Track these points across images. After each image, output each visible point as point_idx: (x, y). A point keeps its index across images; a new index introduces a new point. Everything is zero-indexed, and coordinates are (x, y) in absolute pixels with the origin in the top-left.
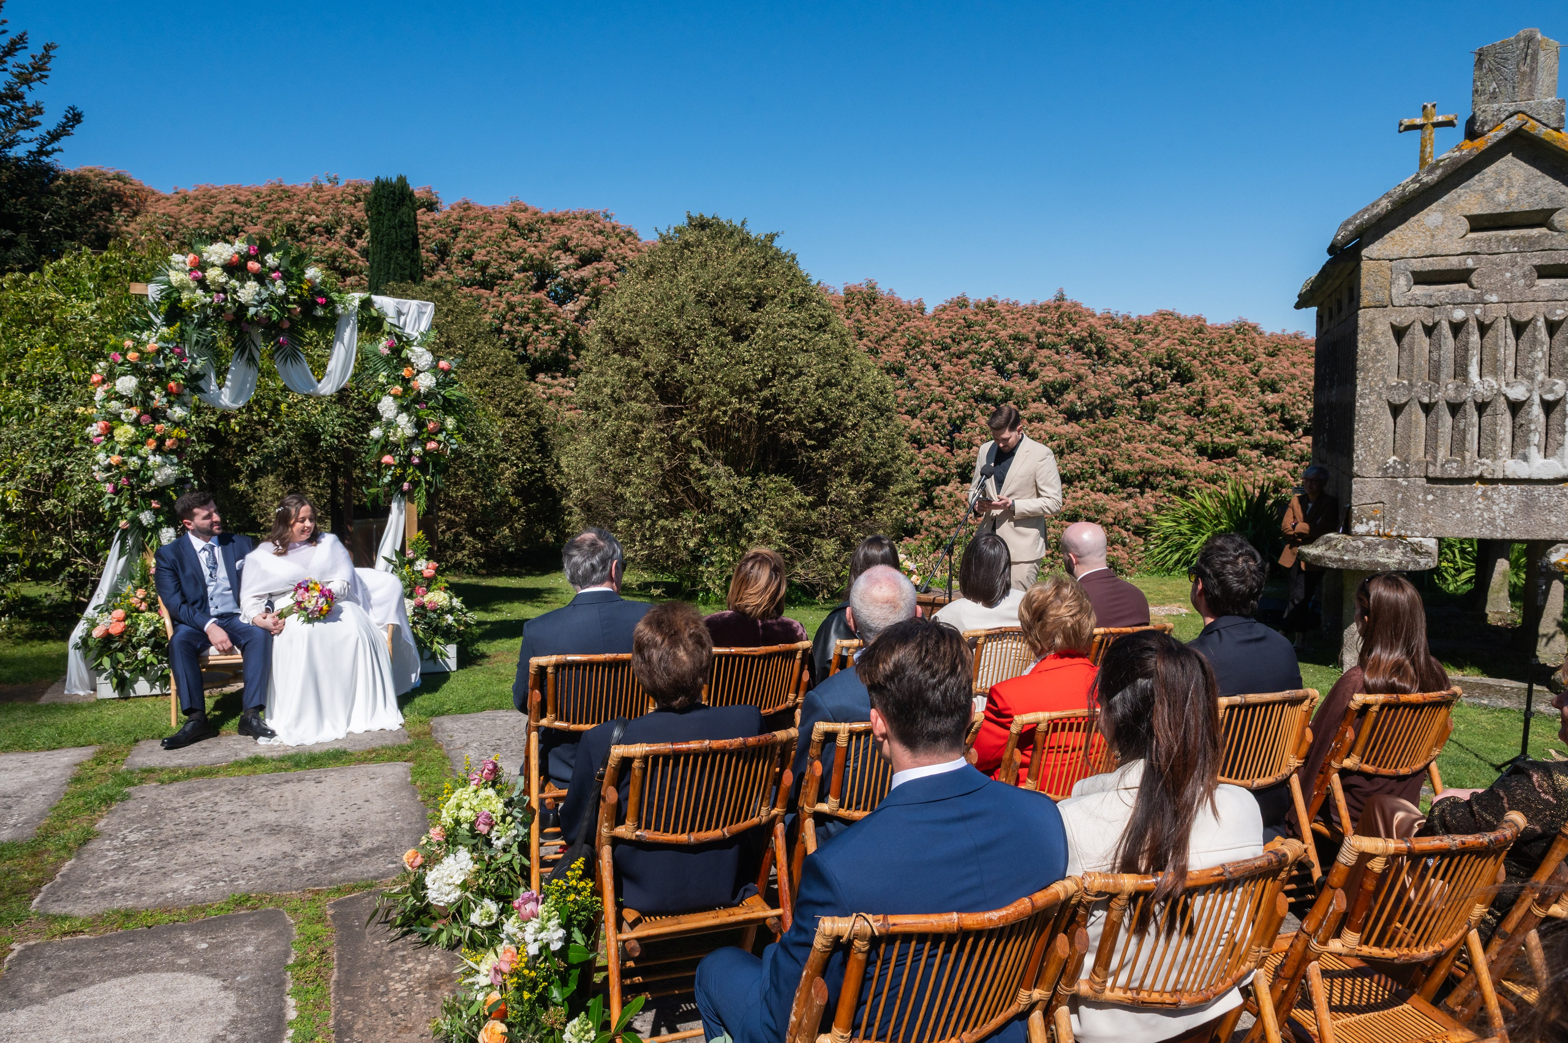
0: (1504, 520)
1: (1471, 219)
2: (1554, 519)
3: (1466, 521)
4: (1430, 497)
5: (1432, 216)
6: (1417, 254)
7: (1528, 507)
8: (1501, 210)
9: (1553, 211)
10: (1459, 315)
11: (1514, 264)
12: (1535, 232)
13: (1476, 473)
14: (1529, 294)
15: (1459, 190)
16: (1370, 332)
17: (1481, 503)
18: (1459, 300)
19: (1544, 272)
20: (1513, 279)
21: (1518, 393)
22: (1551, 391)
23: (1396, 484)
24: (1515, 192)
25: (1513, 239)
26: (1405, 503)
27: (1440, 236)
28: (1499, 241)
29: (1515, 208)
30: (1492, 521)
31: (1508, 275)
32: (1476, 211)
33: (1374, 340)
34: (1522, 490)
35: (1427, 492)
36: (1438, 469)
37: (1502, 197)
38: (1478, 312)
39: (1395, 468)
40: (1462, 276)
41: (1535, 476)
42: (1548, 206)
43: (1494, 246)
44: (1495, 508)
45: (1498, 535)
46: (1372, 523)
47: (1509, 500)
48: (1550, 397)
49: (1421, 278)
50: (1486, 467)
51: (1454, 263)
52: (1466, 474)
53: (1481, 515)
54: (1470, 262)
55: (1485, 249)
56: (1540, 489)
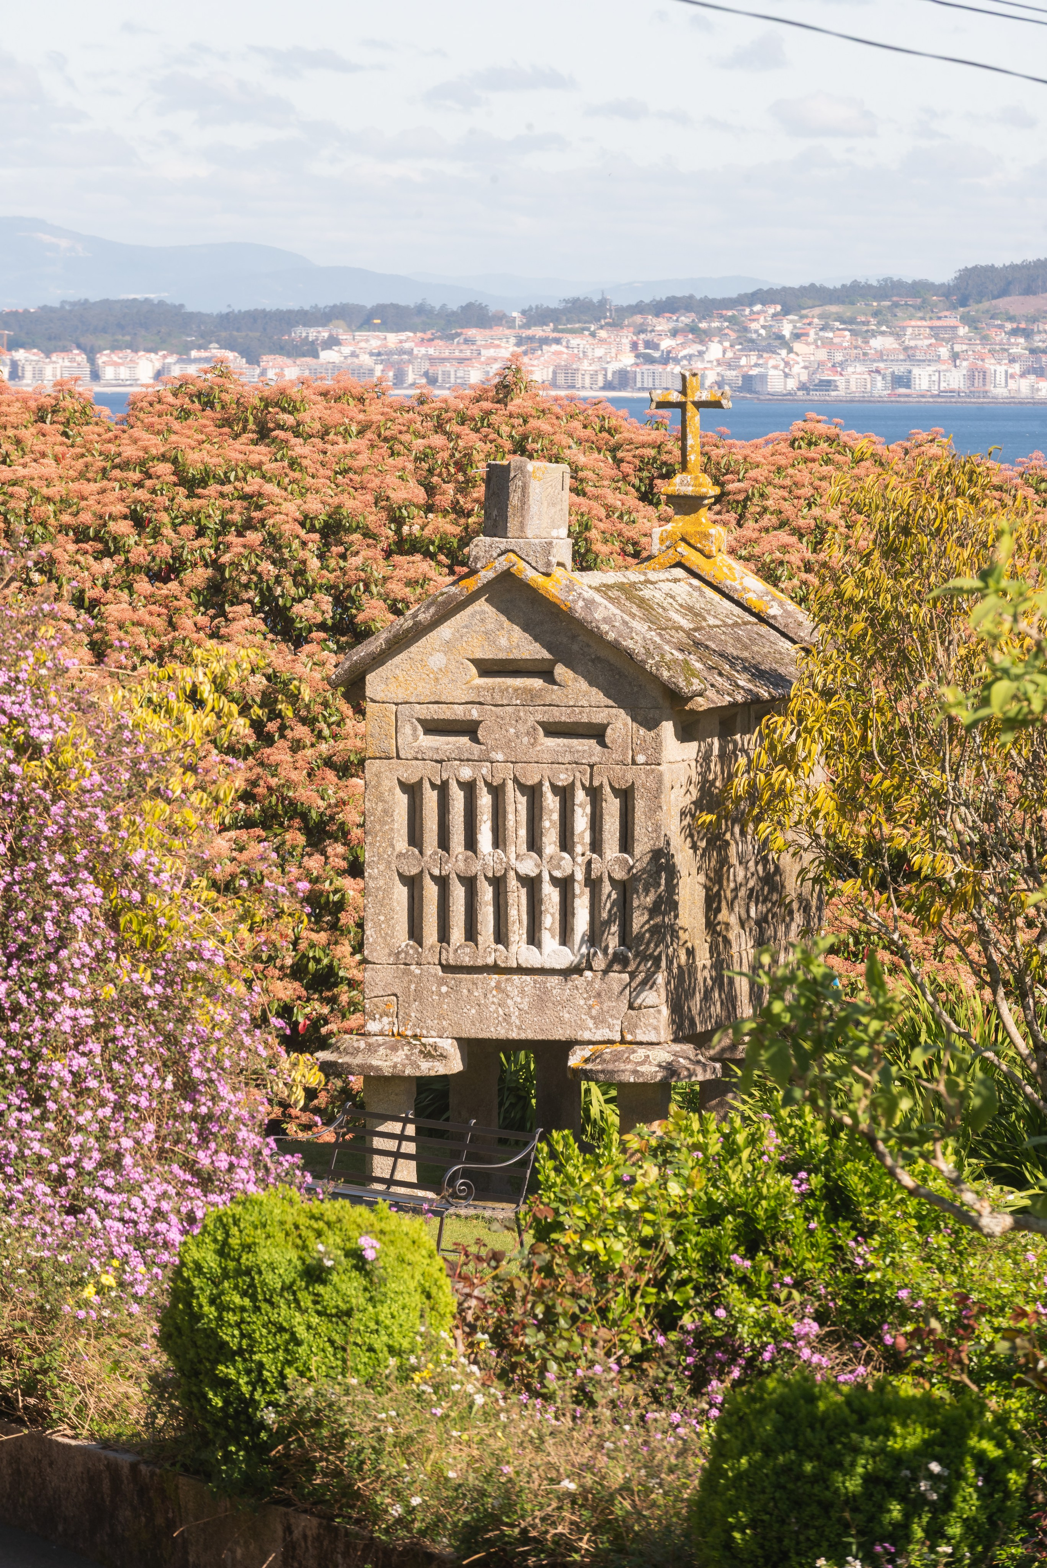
0: (519, 1017)
1: (476, 662)
2: (567, 1016)
3: (481, 1019)
4: (444, 989)
5: (435, 657)
6: (422, 699)
7: (541, 1001)
8: (502, 656)
9: (553, 662)
10: (466, 773)
11: (518, 719)
12: (537, 684)
13: (490, 961)
14: (534, 753)
15: (461, 630)
16: (376, 787)
17: (494, 997)
18: (466, 756)
19: (553, 730)
20: (517, 735)
21: (528, 868)
22: (559, 867)
23: (411, 973)
24: (515, 636)
25: (516, 690)
26: (419, 995)
27: (444, 680)
28: (502, 691)
29: (515, 655)
30: (507, 1019)
31: (512, 731)
32: (479, 655)
33: (381, 798)
34: (535, 982)
35: (442, 982)
36: (451, 955)
37: (502, 642)
38: (484, 771)
39: (407, 953)
40: (470, 729)
41: (547, 966)
42: (547, 656)
43: (497, 696)
44: (509, 1002)
45: (514, 1035)
46: (385, 1020)
47: (522, 992)
48: (560, 874)
49: (433, 727)
50: (500, 954)
51: (459, 712)
52: (480, 962)
53: (497, 1012)
54: (475, 713)
55: (489, 699)
56: (552, 980)
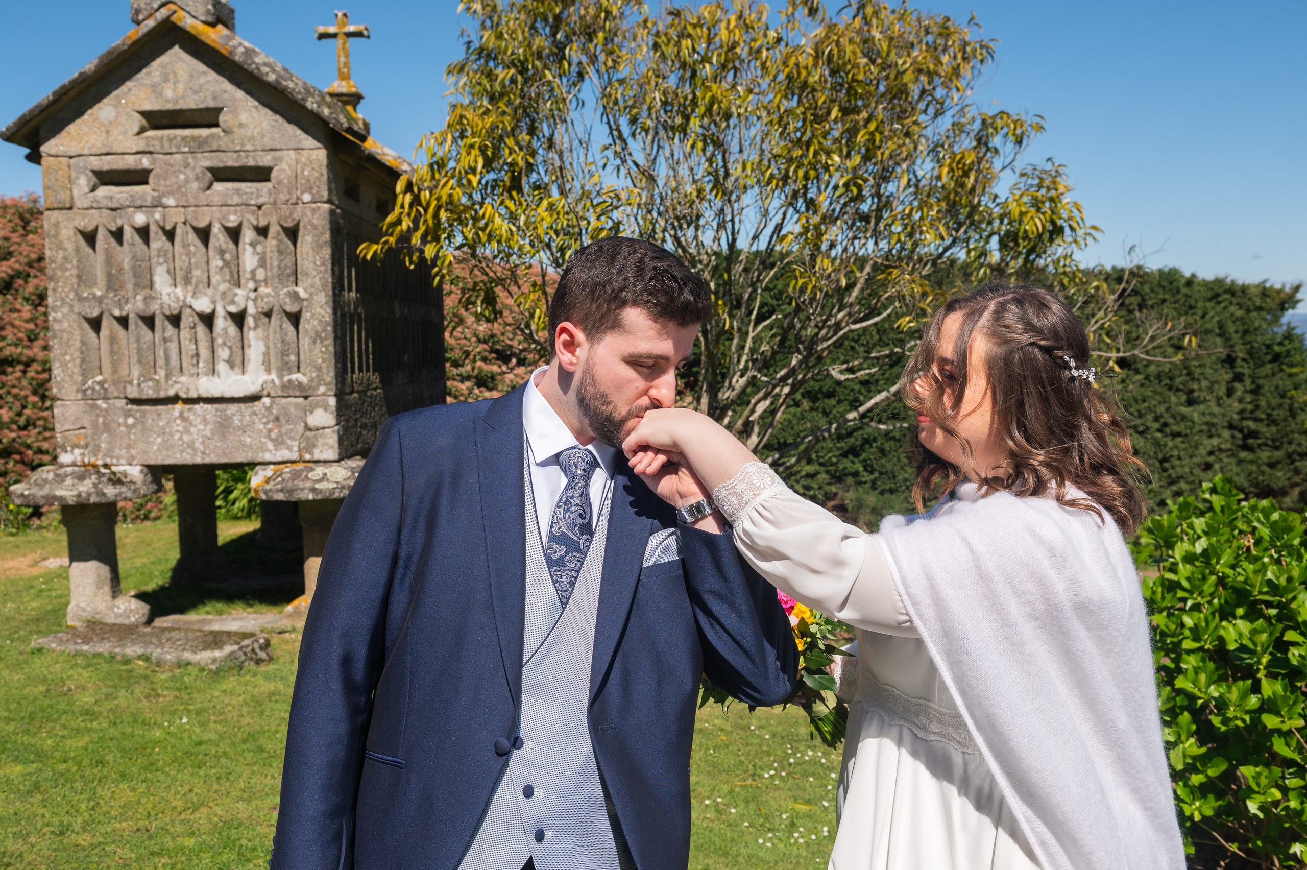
0: (203, 443)
1: (144, 114)
2: (248, 440)
3: (167, 446)
4: (130, 421)
5: (104, 110)
6: (94, 151)
7: (223, 427)
8: (169, 106)
9: (219, 110)
10: (140, 219)
11: (187, 166)
12: (204, 132)
13: (171, 393)
14: (203, 197)
15: (129, 84)
16: (56, 236)
17: (179, 426)
18: (139, 203)
19: (221, 174)
20: (187, 181)
21: (203, 305)
22: (233, 302)
23: (96, 407)
24: (181, 87)
25: (184, 138)
26: (107, 428)
27: (115, 132)
28: (170, 140)
29: (182, 105)
30: (191, 445)
31: (182, 177)
32: (147, 107)
33: (60, 247)
34: (217, 410)
35: (128, 414)
36: (135, 388)
37: (169, 93)
38: (157, 216)
39: (93, 389)
40: (139, 177)
41: (227, 394)
42: (212, 104)
43: (166, 145)
44: (193, 430)
45: (198, 460)
46: (77, 452)
47: (205, 421)
48: (233, 309)
49: (106, 178)
50: (183, 385)
51: (130, 162)
52: (162, 394)
53: (181, 439)
54: (145, 162)
55: (158, 148)
56: (232, 408)
